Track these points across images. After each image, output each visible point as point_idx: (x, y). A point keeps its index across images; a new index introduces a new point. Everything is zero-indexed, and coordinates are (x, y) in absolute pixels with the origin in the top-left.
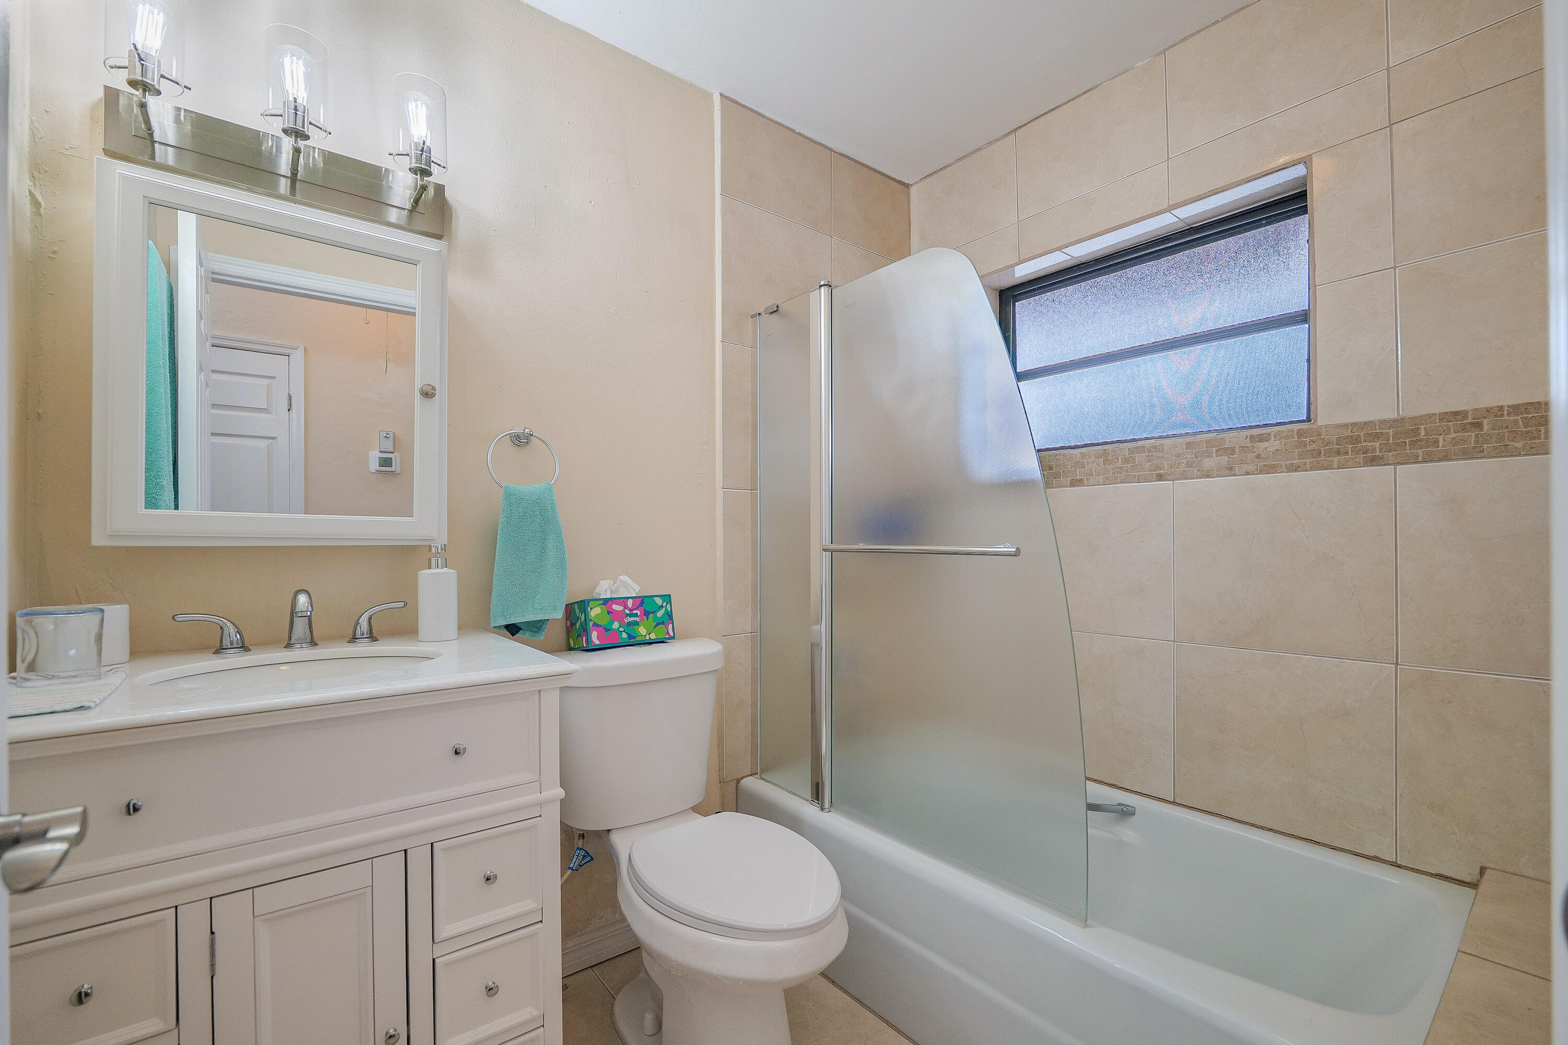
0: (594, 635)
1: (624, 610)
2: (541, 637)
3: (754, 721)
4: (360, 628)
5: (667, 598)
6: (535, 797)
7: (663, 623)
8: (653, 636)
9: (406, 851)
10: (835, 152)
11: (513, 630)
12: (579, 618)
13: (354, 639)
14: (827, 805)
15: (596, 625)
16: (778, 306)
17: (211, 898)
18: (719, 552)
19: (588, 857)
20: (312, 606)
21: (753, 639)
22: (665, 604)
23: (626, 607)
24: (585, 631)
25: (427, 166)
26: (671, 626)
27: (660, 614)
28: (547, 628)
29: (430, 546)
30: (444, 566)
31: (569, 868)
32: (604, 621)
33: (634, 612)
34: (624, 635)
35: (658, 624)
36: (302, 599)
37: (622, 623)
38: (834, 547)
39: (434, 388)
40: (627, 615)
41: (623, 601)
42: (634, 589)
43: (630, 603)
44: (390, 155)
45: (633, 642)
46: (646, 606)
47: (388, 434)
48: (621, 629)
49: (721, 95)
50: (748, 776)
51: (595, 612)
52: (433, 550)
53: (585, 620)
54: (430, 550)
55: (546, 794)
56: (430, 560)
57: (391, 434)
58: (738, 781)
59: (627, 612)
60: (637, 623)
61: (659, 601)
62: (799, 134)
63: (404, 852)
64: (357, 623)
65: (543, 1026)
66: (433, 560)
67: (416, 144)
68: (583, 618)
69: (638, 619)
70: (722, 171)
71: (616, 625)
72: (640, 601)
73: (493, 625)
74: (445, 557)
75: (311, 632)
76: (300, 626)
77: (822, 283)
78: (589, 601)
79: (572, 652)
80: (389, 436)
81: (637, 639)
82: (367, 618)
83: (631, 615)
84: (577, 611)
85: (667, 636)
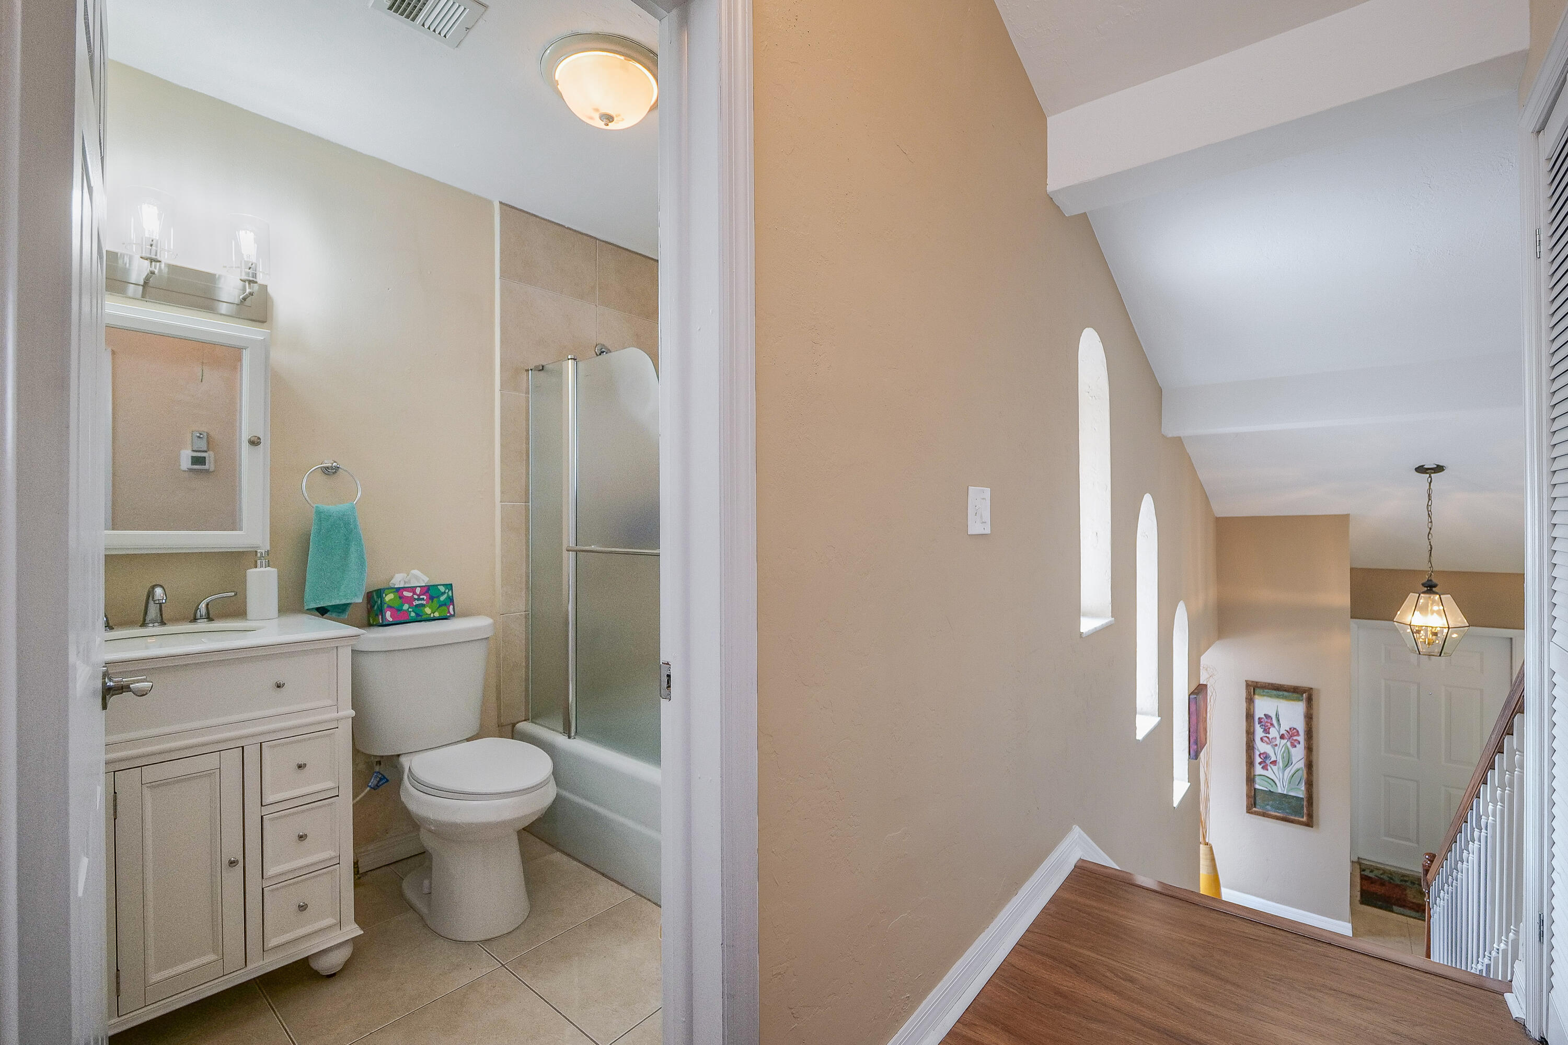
0: (388, 614)
1: (413, 595)
2: (345, 616)
3: (527, 680)
4: (200, 612)
5: (450, 587)
6: (334, 715)
7: (445, 605)
8: (437, 614)
9: (243, 747)
10: (599, 240)
11: (322, 611)
12: (376, 602)
13: (195, 620)
14: (573, 734)
15: (390, 607)
16: (543, 367)
17: (114, 772)
18: (498, 551)
19: (383, 779)
20: (166, 596)
21: (526, 617)
22: (447, 591)
23: (415, 593)
24: (381, 612)
25: (253, 277)
26: (451, 607)
27: (442, 598)
28: (350, 610)
29: (256, 552)
30: (267, 565)
31: (368, 786)
32: (396, 604)
33: (421, 597)
34: (413, 614)
35: (440, 606)
36: (159, 591)
37: (411, 605)
38: (578, 548)
39: (259, 438)
40: (415, 599)
41: (413, 589)
42: (423, 581)
43: (418, 591)
44: (224, 267)
45: (421, 619)
46: (432, 592)
47: (201, 434)
48: (410, 610)
49: (501, 203)
50: (522, 721)
51: (389, 597)
52: (259, 555)
53: (381, 603)
54: (256, 555)
55: (341, 714)
56: (256, 562)
57: (205, 434)
58: (514, 725)
59: (416, 597)
60: (423, 605)
61: (442, 589)
62: (568, 228)
63: (241, 748)
64: (197, 608)
65: (339, 863)
66: (259, 561)
67: (246, 262)
68: (379, 602)
69: (424, 602)
70: (501, 260)
71: (406, 607)
72: (426, 589)
73: (306, 608)
74: (269, 559)
75: (161, 615)
76: (153, 611)
77: (569, 357)
78: (384, 589)
79: (372, 628)
80: (202, 436)
81: (423, 617)
82: (205, 603)
83: (419, 599)
84: (375, 597)
85: (448, 615)
